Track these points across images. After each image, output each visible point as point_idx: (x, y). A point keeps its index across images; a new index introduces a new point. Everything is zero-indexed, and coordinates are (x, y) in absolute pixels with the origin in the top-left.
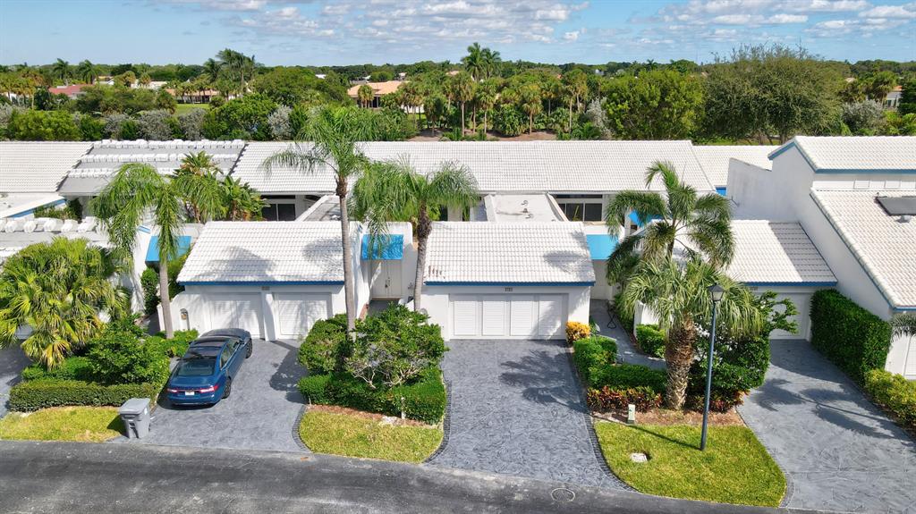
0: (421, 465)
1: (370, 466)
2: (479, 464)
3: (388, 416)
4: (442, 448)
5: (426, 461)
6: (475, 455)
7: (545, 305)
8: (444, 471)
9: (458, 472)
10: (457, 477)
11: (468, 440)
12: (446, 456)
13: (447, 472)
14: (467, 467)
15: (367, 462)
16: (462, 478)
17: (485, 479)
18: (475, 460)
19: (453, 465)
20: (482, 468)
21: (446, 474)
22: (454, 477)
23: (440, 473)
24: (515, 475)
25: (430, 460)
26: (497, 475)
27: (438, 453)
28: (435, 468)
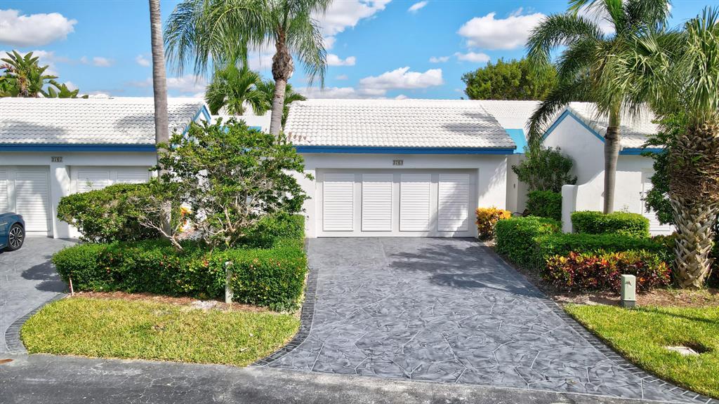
0: (249, 369)
1: (138, 372)
2: (368, 366)
3: (202, 299)
4: (295, 343)
5: (260, 362)
6: (359, 352)
7: (447, 188)
8: (296, 376)
9: (325, 379)
10: (323, 387)
11: (346, 332)
12: (304, 354)
13: (302, 378)
14: (344, 369)
15: (135, 366)
16: (333, 388)
17: (386, 388)
18: (360, 359)
19: (317, 368)
20: (376, 371)
21: (299, 383)
22: (317, 386)
23: (287, 381)
24: (449, 381)
25: (269, 360)
26: (409, 382)
27: (286, 350)
28: (278, 373)
